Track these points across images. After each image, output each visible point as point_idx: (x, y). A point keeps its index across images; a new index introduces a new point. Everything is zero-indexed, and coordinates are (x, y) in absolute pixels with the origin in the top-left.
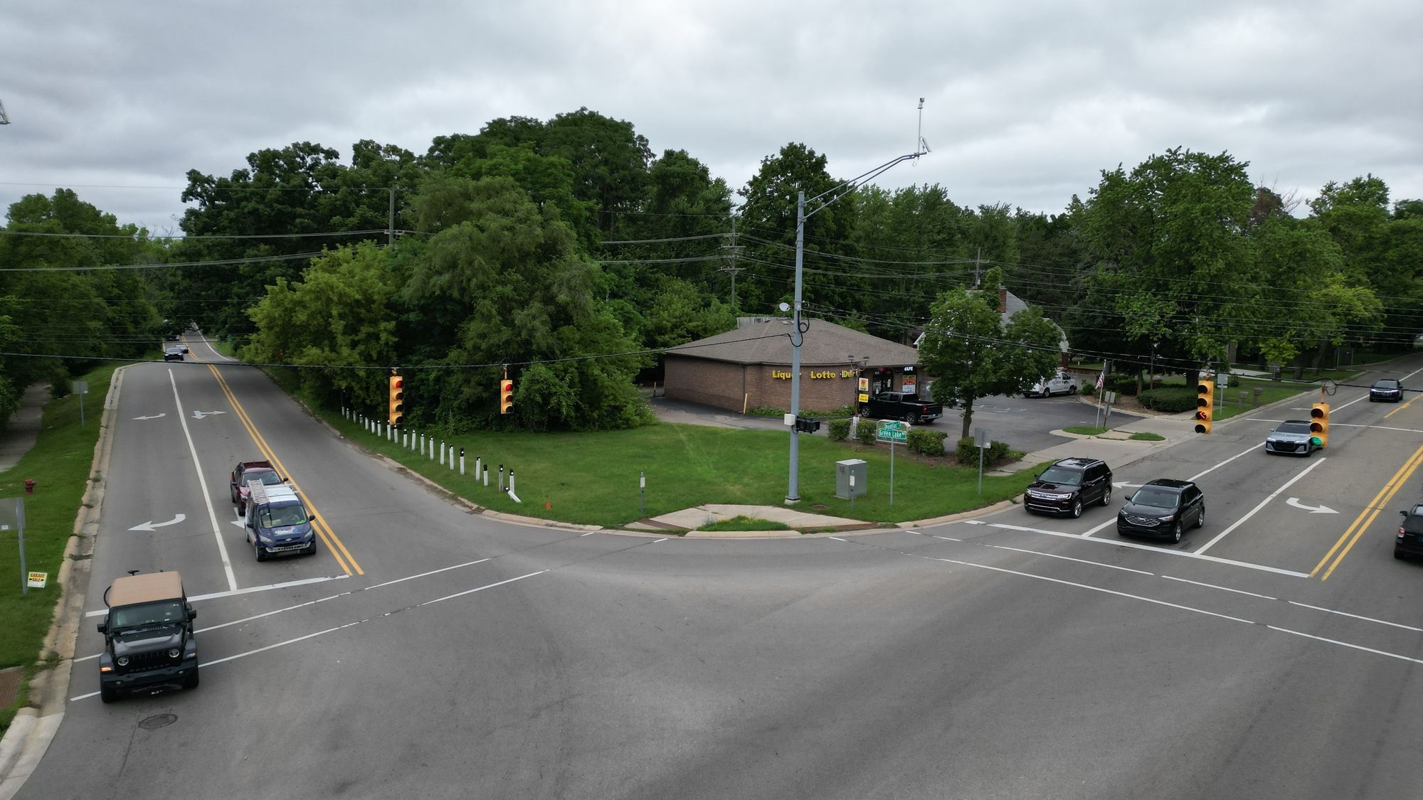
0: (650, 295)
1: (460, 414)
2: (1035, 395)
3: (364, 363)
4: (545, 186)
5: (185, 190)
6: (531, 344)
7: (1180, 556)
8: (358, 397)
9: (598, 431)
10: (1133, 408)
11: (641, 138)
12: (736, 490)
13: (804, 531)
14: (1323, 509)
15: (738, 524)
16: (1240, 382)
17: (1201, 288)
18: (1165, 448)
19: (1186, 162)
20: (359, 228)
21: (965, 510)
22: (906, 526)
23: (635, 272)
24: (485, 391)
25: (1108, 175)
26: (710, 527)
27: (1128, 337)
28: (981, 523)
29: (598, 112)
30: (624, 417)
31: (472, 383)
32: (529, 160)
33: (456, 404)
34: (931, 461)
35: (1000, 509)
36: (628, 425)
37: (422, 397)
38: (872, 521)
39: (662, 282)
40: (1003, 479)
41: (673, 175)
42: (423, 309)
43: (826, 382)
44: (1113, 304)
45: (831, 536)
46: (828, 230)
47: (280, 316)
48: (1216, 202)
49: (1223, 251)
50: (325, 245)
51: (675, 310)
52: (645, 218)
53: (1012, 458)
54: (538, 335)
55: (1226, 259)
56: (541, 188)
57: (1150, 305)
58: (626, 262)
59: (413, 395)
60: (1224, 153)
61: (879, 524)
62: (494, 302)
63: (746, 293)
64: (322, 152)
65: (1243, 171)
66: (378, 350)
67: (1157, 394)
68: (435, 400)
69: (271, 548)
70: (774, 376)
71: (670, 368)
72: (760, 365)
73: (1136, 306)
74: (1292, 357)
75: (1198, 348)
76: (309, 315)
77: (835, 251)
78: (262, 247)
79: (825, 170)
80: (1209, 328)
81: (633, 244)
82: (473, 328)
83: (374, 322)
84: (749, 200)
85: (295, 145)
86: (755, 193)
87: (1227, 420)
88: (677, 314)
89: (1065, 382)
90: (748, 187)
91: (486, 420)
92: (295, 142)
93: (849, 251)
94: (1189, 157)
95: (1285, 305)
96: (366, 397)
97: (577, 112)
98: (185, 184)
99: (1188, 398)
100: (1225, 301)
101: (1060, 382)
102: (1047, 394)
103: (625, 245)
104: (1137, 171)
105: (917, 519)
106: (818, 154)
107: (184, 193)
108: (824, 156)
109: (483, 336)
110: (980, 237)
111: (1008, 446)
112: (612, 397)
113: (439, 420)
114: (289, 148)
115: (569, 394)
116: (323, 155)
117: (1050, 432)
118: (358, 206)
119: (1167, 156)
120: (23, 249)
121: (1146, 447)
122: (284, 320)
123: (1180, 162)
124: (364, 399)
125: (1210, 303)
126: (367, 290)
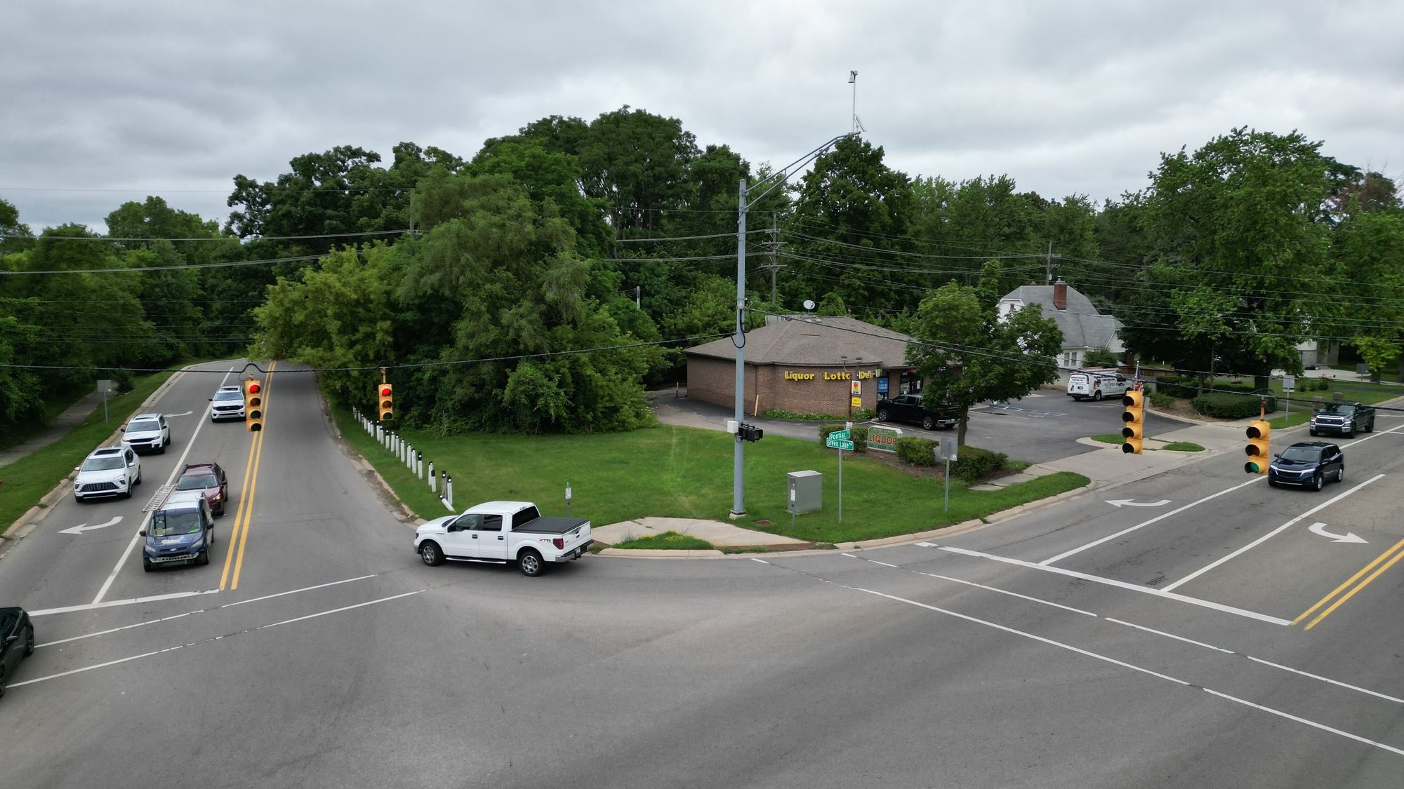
0: (684, 293)
1: (455, 414)
2: (1085, 398)
3: (360, 363)
4: (549, 183)
5: (231, 195)
6: (518, 344)
7: (1141, 594)
8: (355, 397)
9: (593, 434)
10: (1187, 414)
11: (688, 134)
12: (685, 501)
13: (727, 550)
14: (1351, 538)
15: (663, 541)
16: (1329, 384)
17: (1268, 281)
18: (1200, 460)
19: (1251, 143)
20: (386, 229)
21: (921, 530)
22: (845, 548)
23: (670, 270)
24: (476, 392)
25: (1167, 158)
26: (629, 544)
27: (1184, 336)
28: (933, 545)
29: (645, 110)
30: (620, 418)
31: (465, 384)
32: (534, 157)
33: (449, 404)
34: (918, 472)
35: (966, 529)
36: (624, 428)
37: (418, 397)
38: (812, 540)
39: (699, 280)
40: (988, 493)
41: (711, 171)
42: (421, 308)
43: (841, 383)
44: (1168, 299)
45: (754, 557)
46: (884, 227)
47: (281, 315)
48: (1281, 186)
49: (1290, 241)
50: (333, 245)
51: (709, 308)
52: (684, 216)
53: (1012, 470)
54: (524, 334)
55: (1294, 248)
56: (545, 184)
57: (1209, 301)
58: (661, 260)
59: (411, 395)
60: (1294, 132)
61: (817, 544)
62: (483, 301)
63: (796, 291)
64: (364, 156)
65: (1316, 151)
66: (376, 349)
67: (1214, 399)
68: (431, 401)
69: (154, 558)
70: (787, 377)
71: (693, 369)
72: (773, 366)
73: (1192, 301)
74: (1391, 357)
75: (1264, 347)
76: (307, 316)
77: (892, 247)
78: (295, 249)
79: (882, 162)
80: (1276, 326)
81: (669, 241)
82: (463, 327)
83: (373, 322)
84: (802, 196)
85: (337, 149)
86: (808, 187)
87: (1291, 428)
88: (710, 312)
89: (1120, 385)
90: (802, 182)
91: (480, 421)
92: (335, 146)
93: (907, 246)
94: (1255, 137)
95: (1367, 301)
96: (363, 397)
97: (620, 110)
98: (232, 188)
99: (1249, 402)
100: (1294, 297)
101: (1113, 384)
102: (1098, 397)
103: (662, 243)
104: (1199, 153)
105: (860, 539)
106: (875, 147)
107: (230, 197)
108: (881, 149)
109: (471, 336)
110: (1055, 230)
111: (1007, 457)
112: (608, 398)
113: (435, 420)
114: (330, 152)
115: (557, 394)
116: (365, 158)
117: (1077, 441)
118: (384, 206)
119: (1231, 136)
120: (54, 252)
121: (1179, 458)
122: (284, 320)
123: (1246, 143)
124: (361, 399)
125: (1279, 299)
126: (365, 290)
